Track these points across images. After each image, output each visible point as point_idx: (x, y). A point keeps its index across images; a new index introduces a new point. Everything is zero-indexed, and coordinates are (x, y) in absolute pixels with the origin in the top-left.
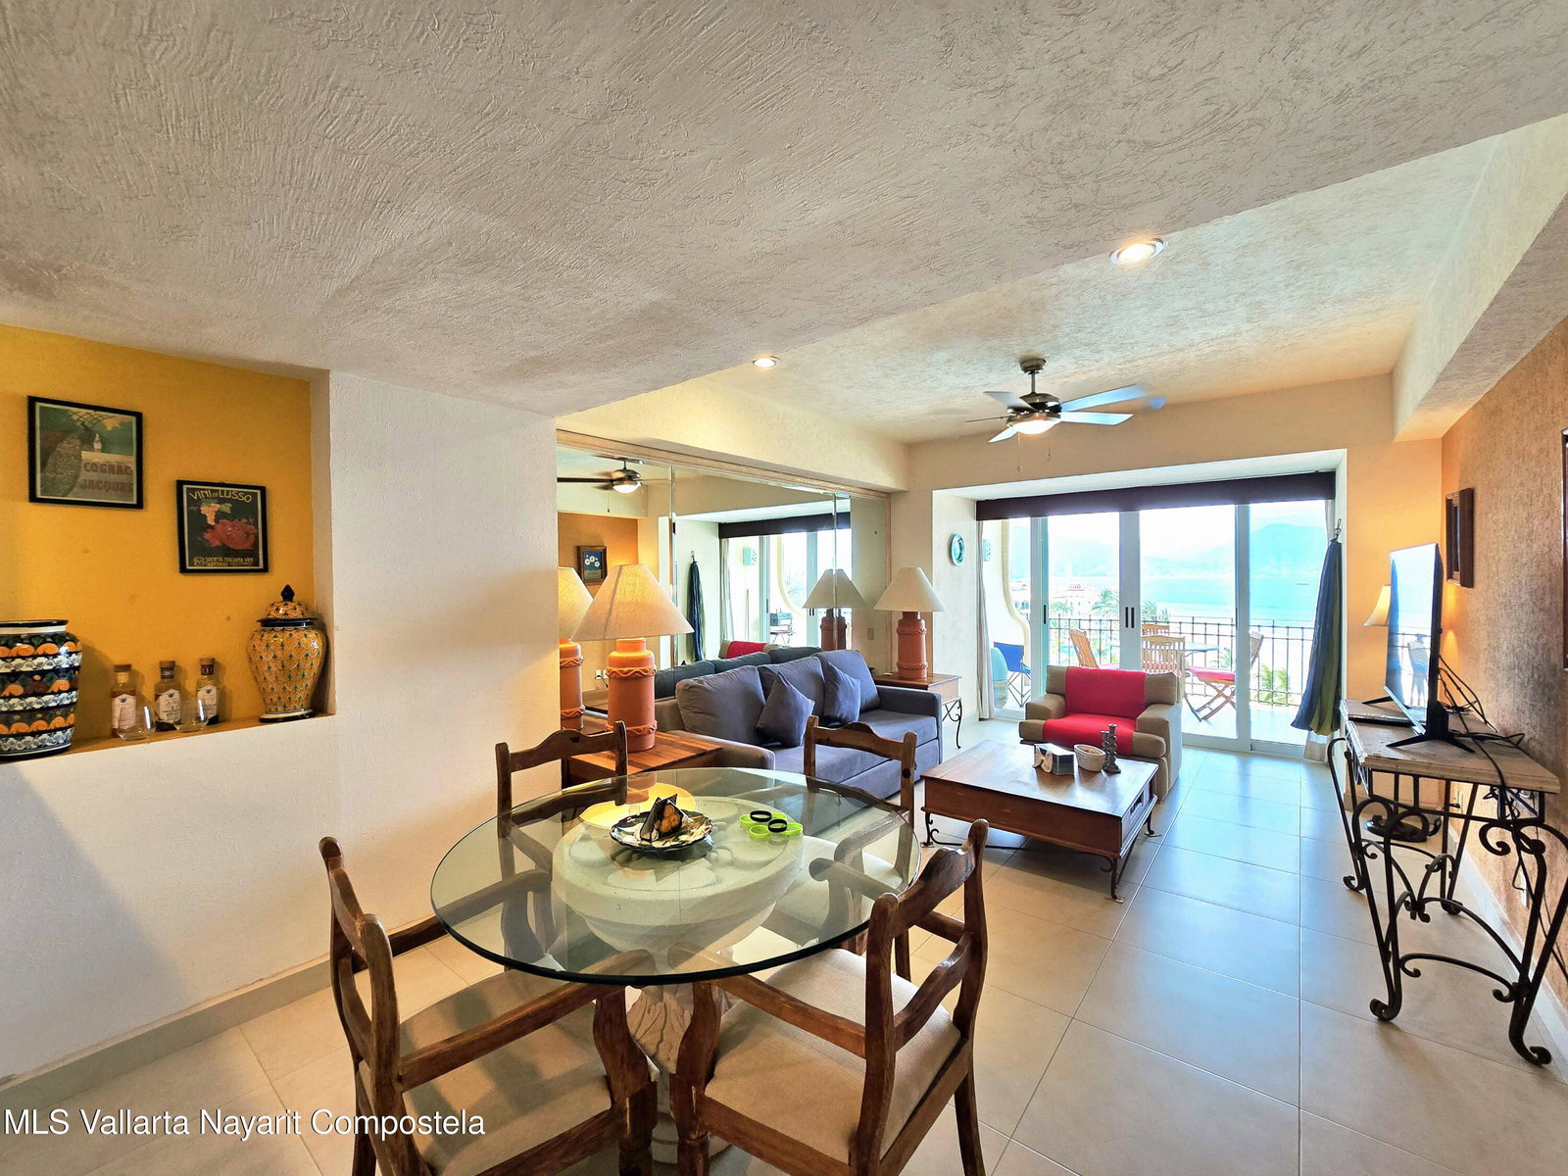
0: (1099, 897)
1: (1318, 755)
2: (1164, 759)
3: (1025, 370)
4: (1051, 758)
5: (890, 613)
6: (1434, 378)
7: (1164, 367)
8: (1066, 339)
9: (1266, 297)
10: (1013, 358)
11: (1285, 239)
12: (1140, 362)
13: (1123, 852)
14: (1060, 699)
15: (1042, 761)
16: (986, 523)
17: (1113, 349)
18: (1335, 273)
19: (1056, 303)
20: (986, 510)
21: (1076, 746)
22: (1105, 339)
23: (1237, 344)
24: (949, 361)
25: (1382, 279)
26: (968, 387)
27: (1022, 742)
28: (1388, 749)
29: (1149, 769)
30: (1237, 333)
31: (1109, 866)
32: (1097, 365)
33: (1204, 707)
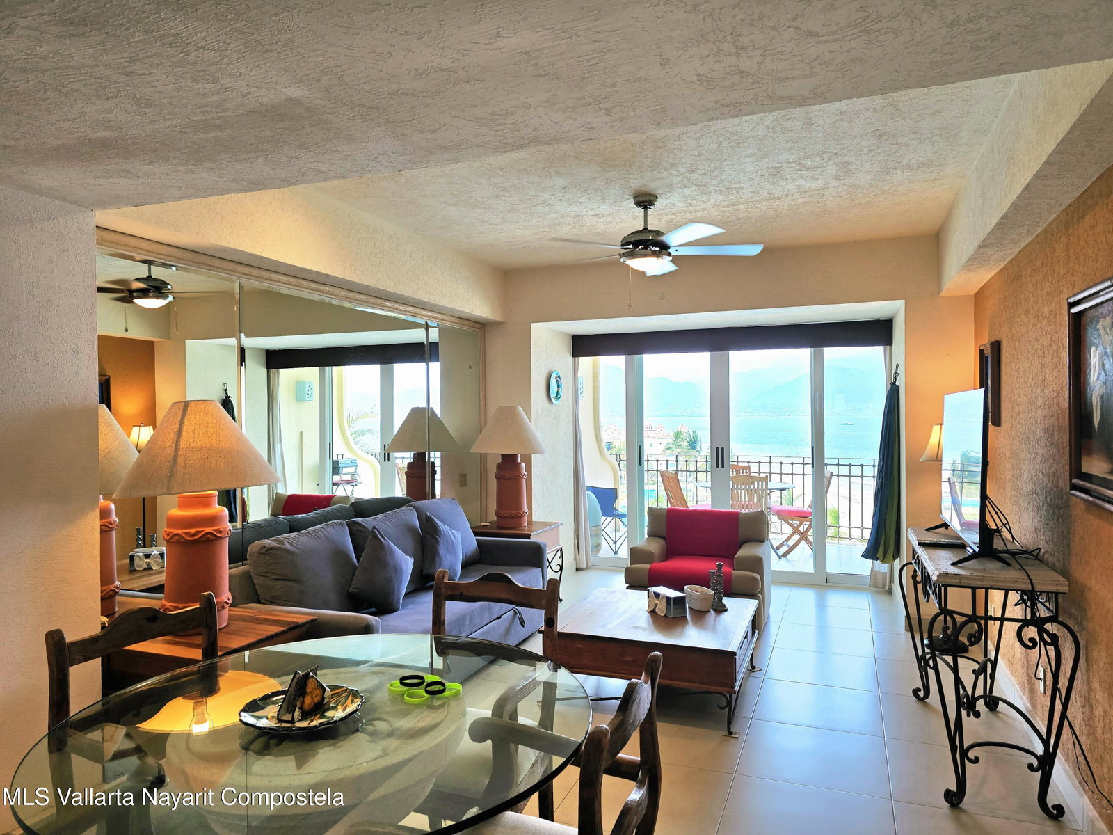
0: (718, 734)
1: (880, 583)
2: (759, 595)
3: (639, 204)
4: (665, 600)
5: (485, 456)
6: (976, 244)
7: (762, 213)
8: (680, 178)
9: (853, 159)
10: (627, 192)
11: (874, 110)
12: (742, 207)
13: (737, 688)
14: (662, 542)
15: (656, 606)
16: (581, 359)
17: (720, 192)
18: (908, 145)
19: (677, 143)
20: (583, 346)
21: (686, 587)
22: (715, 182)
23: (825, 198)
24: (565, 187)
25: (941, 154)
26: (578, 216)
27: (628, 588)
28: (951, 567)
29: (750, 606)
30: (826, 187)
31: (724, 703)
32: (704, 206)
33: (782, 545)
